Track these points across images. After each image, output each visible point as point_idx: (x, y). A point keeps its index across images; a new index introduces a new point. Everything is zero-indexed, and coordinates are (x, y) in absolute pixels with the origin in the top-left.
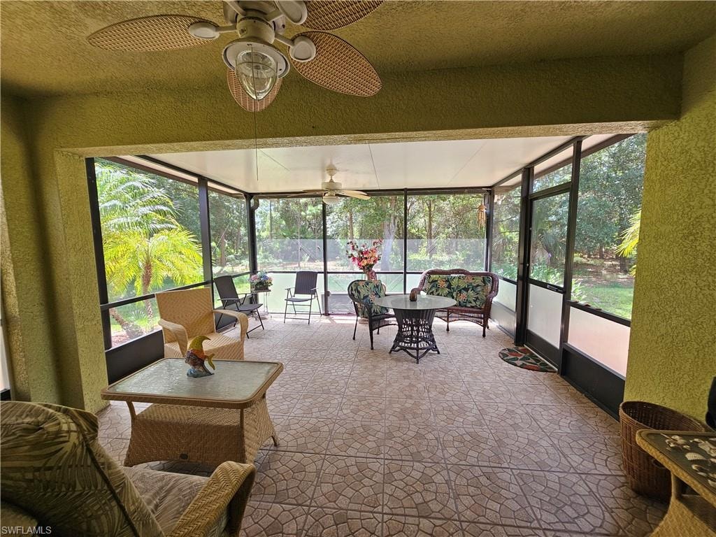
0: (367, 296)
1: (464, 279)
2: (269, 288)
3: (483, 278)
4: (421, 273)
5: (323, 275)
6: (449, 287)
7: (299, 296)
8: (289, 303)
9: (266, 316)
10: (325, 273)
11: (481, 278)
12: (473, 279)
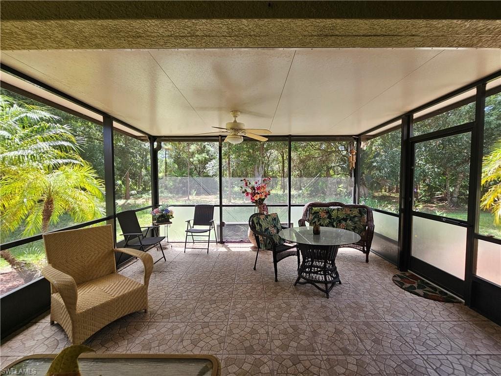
0: (268, 229)
1: (342, 211)
2: (170, 220)
3: (359, 210)
4: (304, 206)
5: (219, 207)
6: (330, 217)
7: (197, 227)
8: (189, 234)
9: (167, 246)
10: (221, 206)
11: (357, 210)
12: (350, 211)
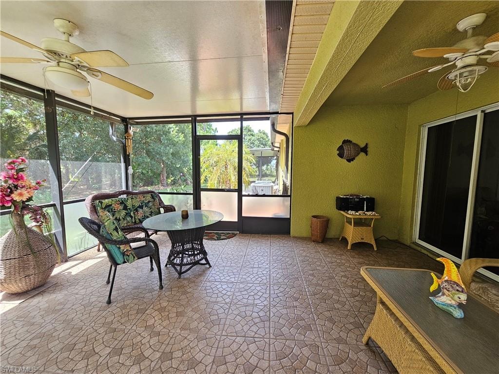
1: (137, 198)
3: (151, 195)
11: (149, 195)
12: (144, 197)
